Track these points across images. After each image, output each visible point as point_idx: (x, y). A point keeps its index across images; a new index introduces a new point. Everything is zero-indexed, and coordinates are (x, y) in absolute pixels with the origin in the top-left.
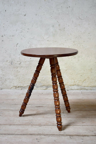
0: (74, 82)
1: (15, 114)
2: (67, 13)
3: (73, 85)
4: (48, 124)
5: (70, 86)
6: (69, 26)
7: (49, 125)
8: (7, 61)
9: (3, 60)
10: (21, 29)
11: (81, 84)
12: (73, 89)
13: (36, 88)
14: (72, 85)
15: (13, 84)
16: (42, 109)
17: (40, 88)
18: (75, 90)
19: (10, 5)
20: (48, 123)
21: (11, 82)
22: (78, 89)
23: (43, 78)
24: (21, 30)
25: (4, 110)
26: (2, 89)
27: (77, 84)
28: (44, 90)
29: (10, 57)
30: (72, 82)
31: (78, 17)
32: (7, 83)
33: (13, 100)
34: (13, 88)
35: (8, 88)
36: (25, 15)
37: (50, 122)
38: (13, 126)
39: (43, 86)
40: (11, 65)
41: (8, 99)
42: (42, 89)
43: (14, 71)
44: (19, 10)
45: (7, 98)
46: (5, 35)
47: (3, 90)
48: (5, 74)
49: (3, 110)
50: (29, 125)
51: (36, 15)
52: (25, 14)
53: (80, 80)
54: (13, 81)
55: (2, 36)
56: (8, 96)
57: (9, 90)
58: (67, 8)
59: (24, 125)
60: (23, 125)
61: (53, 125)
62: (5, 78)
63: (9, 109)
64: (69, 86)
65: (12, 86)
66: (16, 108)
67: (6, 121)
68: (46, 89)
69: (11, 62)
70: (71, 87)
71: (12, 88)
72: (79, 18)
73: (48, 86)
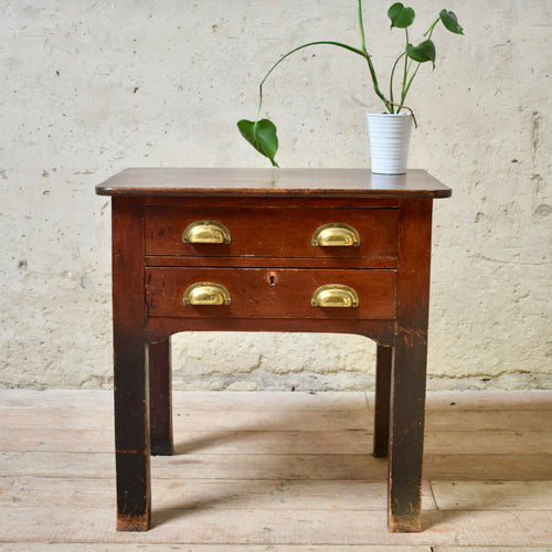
0: (339, 357)
1: (79, 495)
2: (305, 79)
3: (335, 372)
4: (209, 538)
5: (322, 373)
6: (312, 131)
7: (214, 541)
8: (64, 274)
9: (49, 270)
10: (119, 144)
11: (363, 368)
12: (334, 386)
13: (181, 382)
14: (329, 372)
15: (88, 369)
16: (193, 474)
17: (197, 383)
18: (343, 390)
19: (77, 51)
20: (209, 533)
21: (81, 361)
22: (352, 389)
23: (210, 341)
24: (121, 147)
25: (39, 476)
26: (43, 389)
27: (348, 364)
28: (214, 393)
29: (76, 258)
30: (329, 359)
31: (348, 97)
32: (64, 362)
33: (82, 432)
34: (91, 383)
35: (70, 385)
36: (136, 89)
37: (219, 530)
38: (66, 546)
39: (210, 374)
40: (82, 290)
41: (65, 431)
42: (206, 388)
43: (94, 312)
44: (112, 70)
45: (58, 427)
46: (55, 170)
47: (49, 392)
48: (55, 327)
49: (33, 475)
50: (129, 543)
51: (181, 88)
52: (134, 85)
53: (364, 351)
54: (91, 353)
55: (45, 174)
56: (64, 417)
57: (74, 391)
58: (305, 60)
59: (108, 543)
60: (103, 542)
61: (229, 544)
62: (57, 342)
63: (59, 471)
64: (318, 375)
65: (84, 376)
66: (88, 468)
67: (38, 524)
68: (224, 388)
69: (82, 279)
70: (323, 379)
71: (85, 384)
72: (355, 100)
73: (230, 375)
